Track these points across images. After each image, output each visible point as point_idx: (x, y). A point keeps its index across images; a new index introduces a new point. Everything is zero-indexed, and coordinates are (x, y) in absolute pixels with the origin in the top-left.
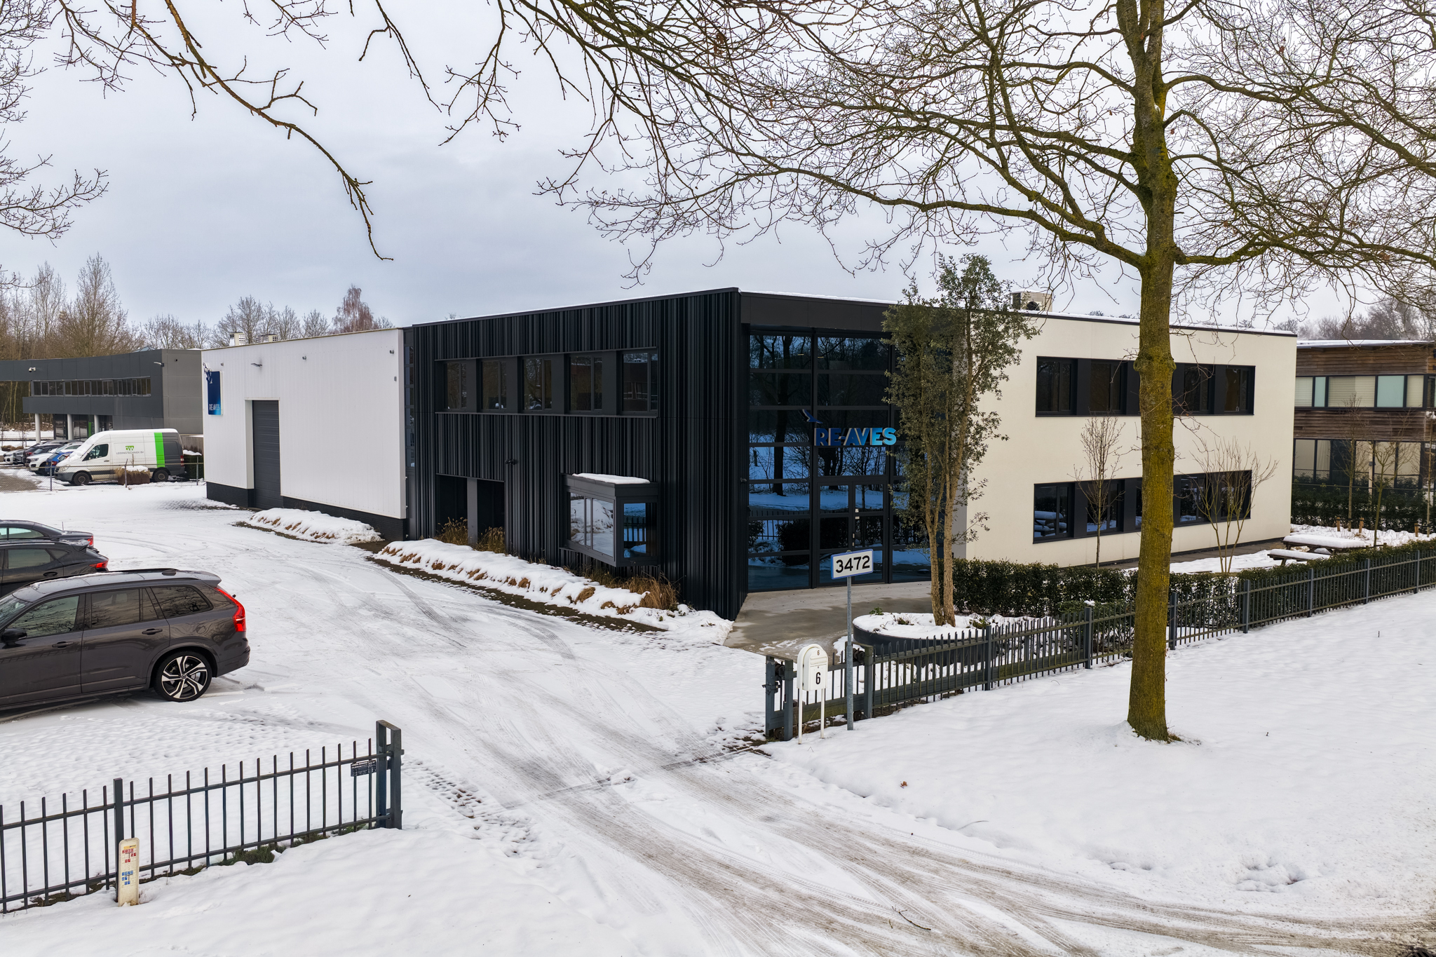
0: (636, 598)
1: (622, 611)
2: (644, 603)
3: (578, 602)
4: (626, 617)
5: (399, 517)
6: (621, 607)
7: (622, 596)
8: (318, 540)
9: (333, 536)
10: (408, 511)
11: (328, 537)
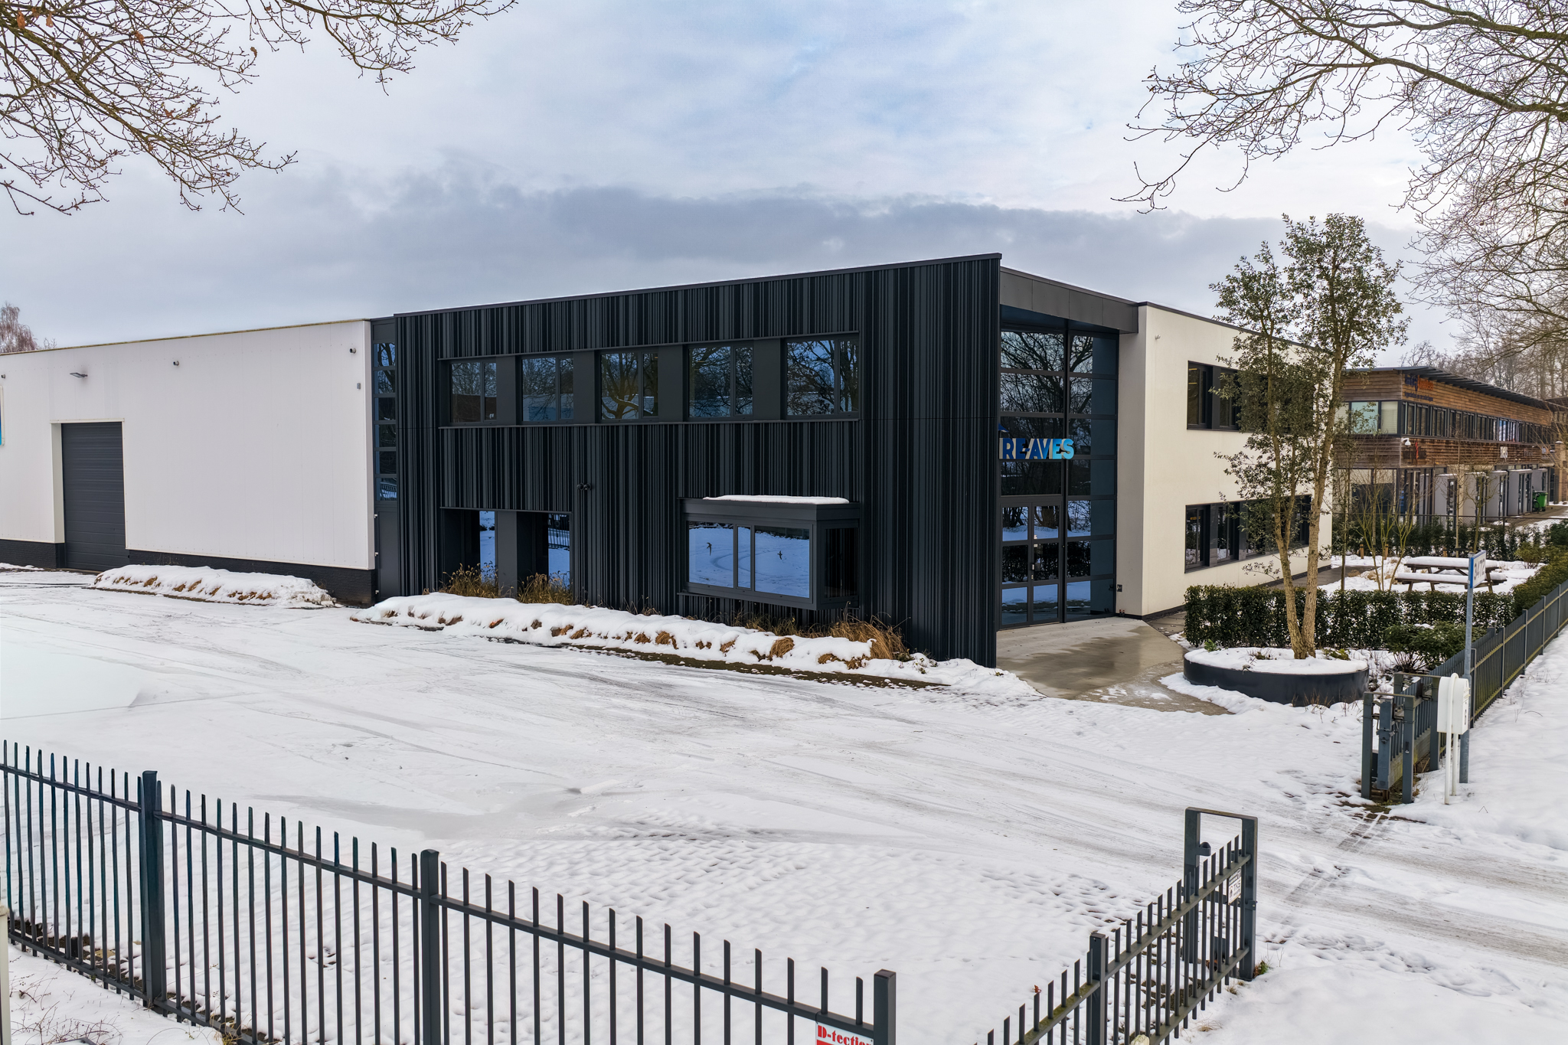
0: (862, 648)
1: (854, 663)
2: (876, 654)
3: (774, 657)
4: (860, 671)
5: (366, 567)
6: (849, 659)
7: (844, 647)
8: (244, 601)
9: (269, 596)
10: (378, 560)
11: (261, 597)
